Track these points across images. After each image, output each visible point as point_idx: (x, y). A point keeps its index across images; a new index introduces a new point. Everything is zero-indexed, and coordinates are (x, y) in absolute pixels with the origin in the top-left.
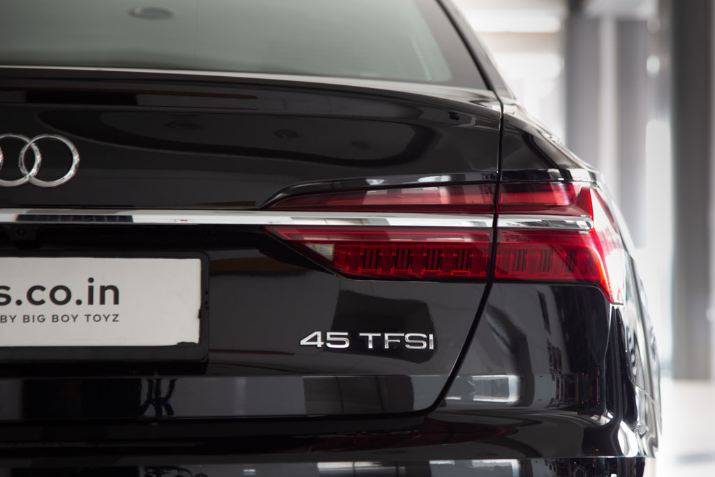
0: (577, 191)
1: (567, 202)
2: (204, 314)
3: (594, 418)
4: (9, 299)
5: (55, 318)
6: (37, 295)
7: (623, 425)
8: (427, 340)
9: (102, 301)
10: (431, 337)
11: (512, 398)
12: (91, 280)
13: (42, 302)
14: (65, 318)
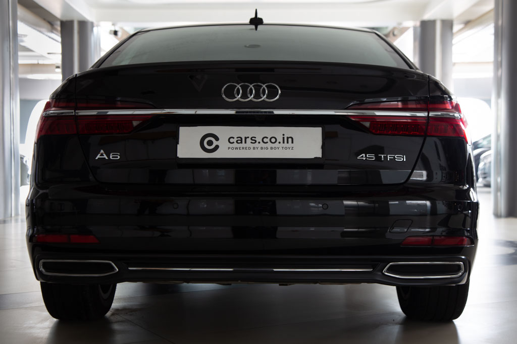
0: (454, 105)
1: (451, 108)
2: (323, 147)
3: (461, 187)
4: (256, 141)
5: (272, 148)
6: (265, 140)
7: (472, 189)
8: (403, 158)
9: (288, 143)
10: (405, 156)
11: (425, 178)
12: (284, 135)
13: (267, 142)
14: (275, 148)
